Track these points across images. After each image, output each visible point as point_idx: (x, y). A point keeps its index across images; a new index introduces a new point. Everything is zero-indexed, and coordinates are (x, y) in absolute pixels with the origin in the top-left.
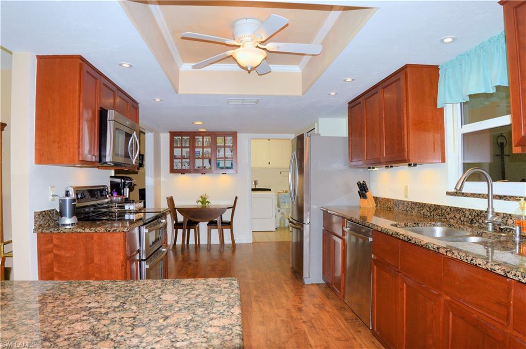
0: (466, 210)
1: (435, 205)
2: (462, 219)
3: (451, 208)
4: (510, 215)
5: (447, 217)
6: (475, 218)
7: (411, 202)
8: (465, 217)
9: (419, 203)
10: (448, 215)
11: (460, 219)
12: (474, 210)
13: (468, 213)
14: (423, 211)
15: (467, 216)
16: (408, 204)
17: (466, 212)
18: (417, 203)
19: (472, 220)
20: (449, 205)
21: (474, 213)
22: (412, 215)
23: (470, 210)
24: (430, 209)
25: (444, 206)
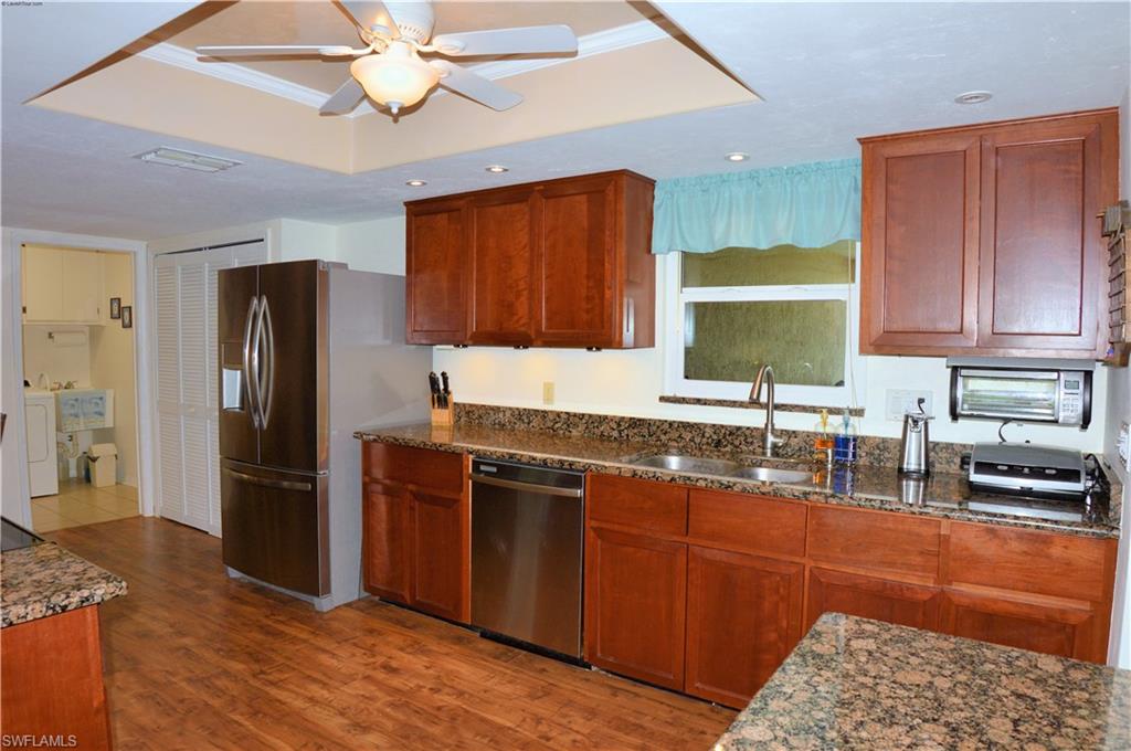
0: (706, 425)
1: (631, 419)
2: (697, 440)
3: (671, 424)
4: (794, 432)
5: (663, 437)
6: (724, 437)
7: (567, 413)
8: (703, 436)
9: (590, 416)
10: (665, 434)
11: (692, 440)
12: (722, 426)
13: (709, 432)
14: (602, 429)
15: (707, 435)
16: (559, 417)
17: (707, 429)
18: (583, 415)
19: (719, 441)
20: (665, 418)
21: (723, 431)
22: (570, 438)
23: (714, 425)
24: (619, 425)
25: (655, 421)
